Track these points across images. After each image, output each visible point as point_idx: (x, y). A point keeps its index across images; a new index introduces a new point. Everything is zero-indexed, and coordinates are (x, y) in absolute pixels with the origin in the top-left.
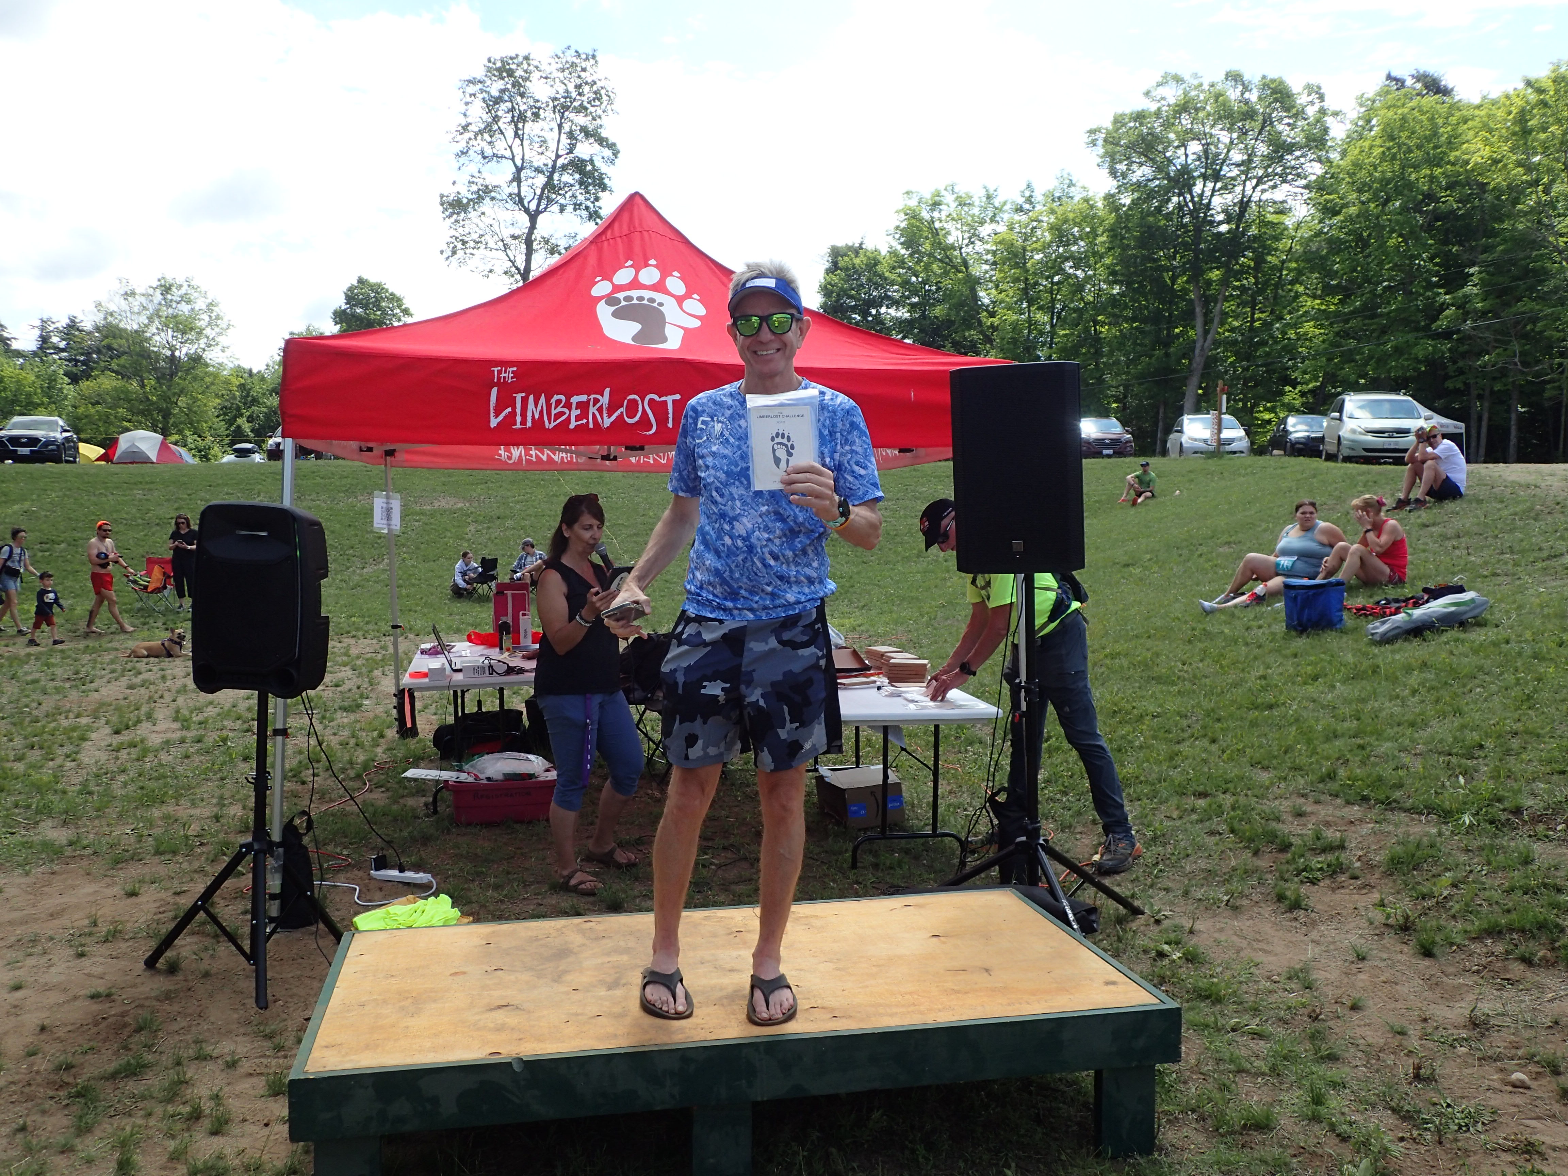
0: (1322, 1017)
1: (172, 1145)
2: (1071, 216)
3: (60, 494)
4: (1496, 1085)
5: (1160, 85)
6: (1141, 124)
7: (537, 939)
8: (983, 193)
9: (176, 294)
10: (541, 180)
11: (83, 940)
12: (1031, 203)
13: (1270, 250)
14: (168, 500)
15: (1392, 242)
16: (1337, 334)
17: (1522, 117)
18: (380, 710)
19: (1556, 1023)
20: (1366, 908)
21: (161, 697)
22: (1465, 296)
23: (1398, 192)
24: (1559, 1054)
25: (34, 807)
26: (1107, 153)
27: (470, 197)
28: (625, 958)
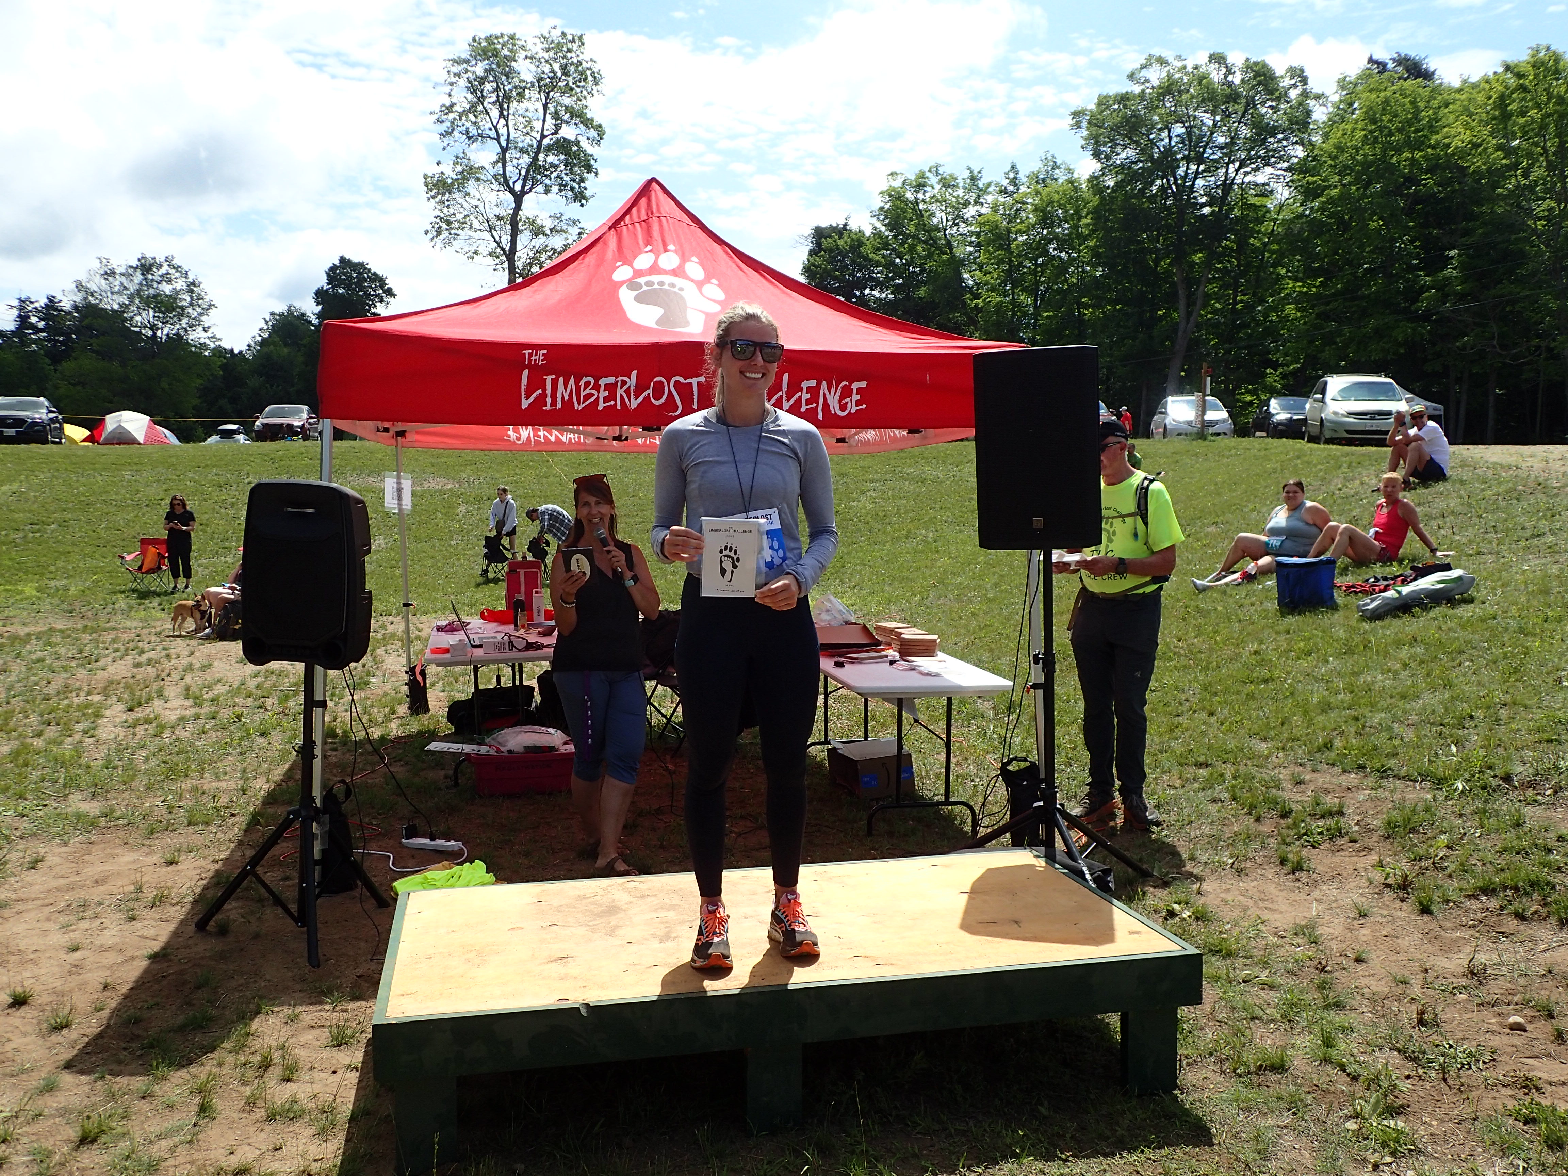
0: (1327, 969)
1: (248, 1090)
2: (1056, 197)
3: (49, 475)
4: (1494, 1028)
5: (1143, 67)
6: (1125, 107)
7: (585, 897)
8: (967, 174)
9: (158, 273)
10: (526, 160)
11: (130, 905)
12: (1015, 185)
13: (1253, 233)
14: (158, 481)
15: (1373, 225)
16: (1318, 316)
17: (1502, 101)
18: (388, 687)
19: (1550, 972)
20: (1366, 869)
21: (169, 675)
22: (1446, 279)
23: (1379, 176)
24: (1553, 999)
25: (61, 780)
26: (1091, 135)
27: (455, 177)
28: (671, 915)
